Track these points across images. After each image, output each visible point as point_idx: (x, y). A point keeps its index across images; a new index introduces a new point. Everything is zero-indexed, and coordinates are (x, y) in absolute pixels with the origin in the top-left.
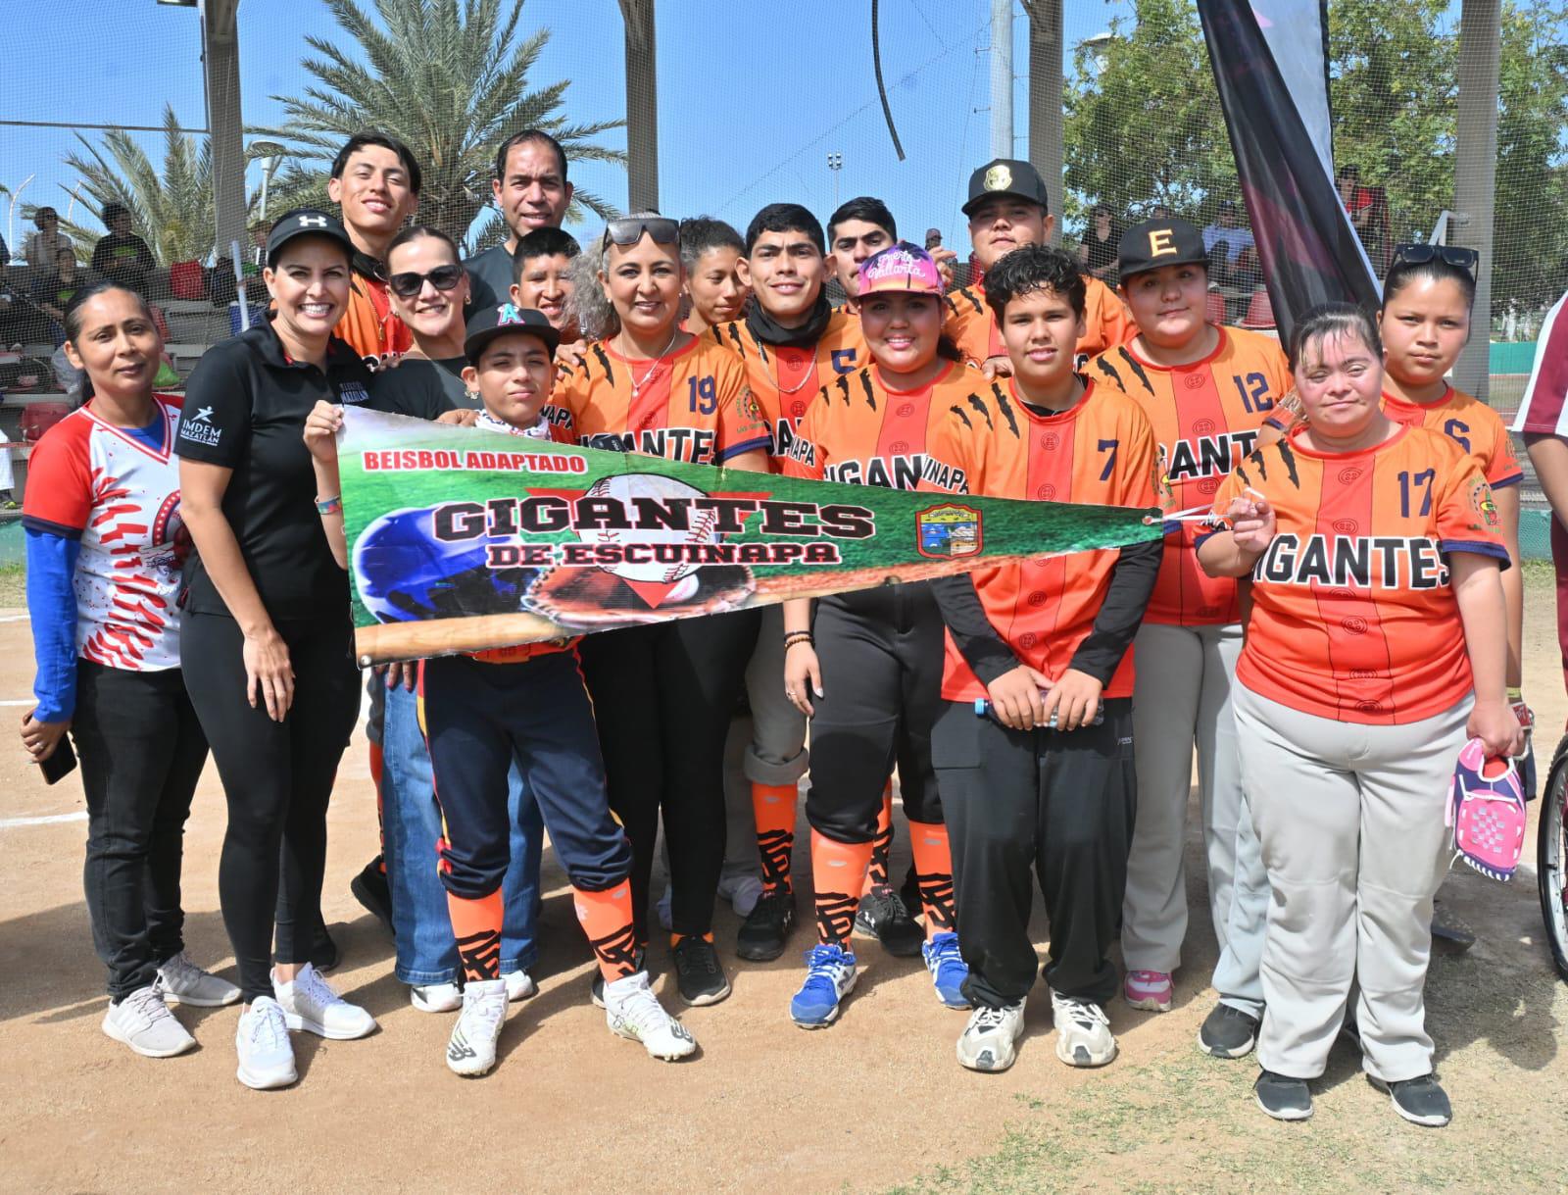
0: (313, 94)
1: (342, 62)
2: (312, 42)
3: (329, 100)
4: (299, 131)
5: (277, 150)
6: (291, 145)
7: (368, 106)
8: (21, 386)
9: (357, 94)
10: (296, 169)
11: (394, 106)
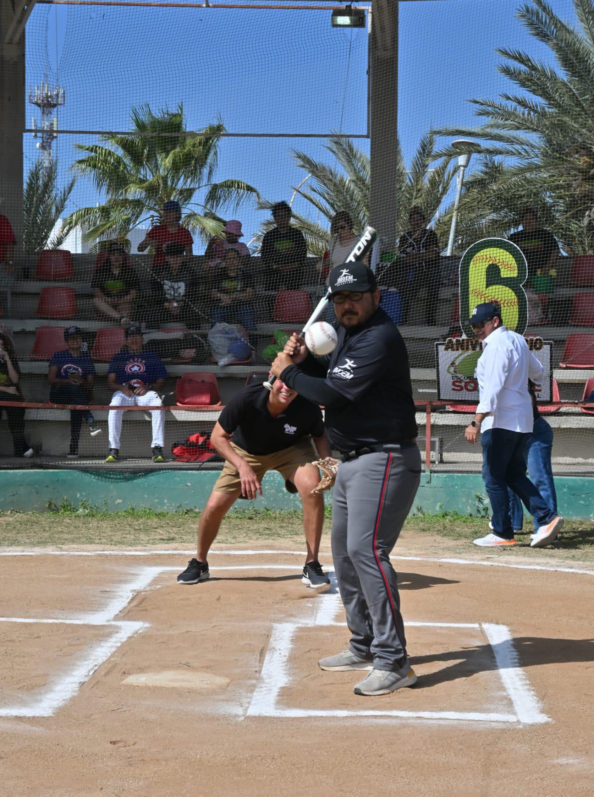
0: (508, 98)
1: (533, 68)
2: (505, 53)
3: (522, 103)
4: (496, 131)
5: (471, 149)
6: (485, 144)
7: (558, 106)
8: (182, 358)
9: (545, 95)
10: (490, 165)
11: (578, 104)
